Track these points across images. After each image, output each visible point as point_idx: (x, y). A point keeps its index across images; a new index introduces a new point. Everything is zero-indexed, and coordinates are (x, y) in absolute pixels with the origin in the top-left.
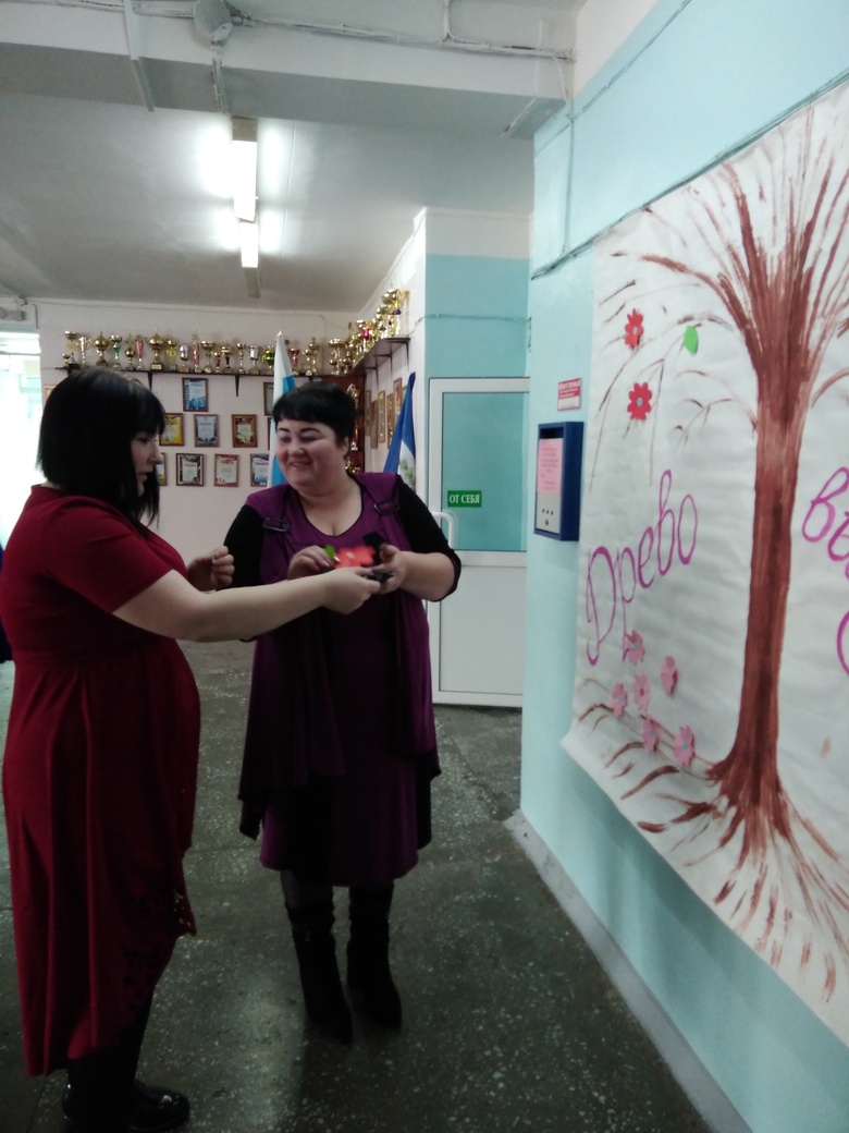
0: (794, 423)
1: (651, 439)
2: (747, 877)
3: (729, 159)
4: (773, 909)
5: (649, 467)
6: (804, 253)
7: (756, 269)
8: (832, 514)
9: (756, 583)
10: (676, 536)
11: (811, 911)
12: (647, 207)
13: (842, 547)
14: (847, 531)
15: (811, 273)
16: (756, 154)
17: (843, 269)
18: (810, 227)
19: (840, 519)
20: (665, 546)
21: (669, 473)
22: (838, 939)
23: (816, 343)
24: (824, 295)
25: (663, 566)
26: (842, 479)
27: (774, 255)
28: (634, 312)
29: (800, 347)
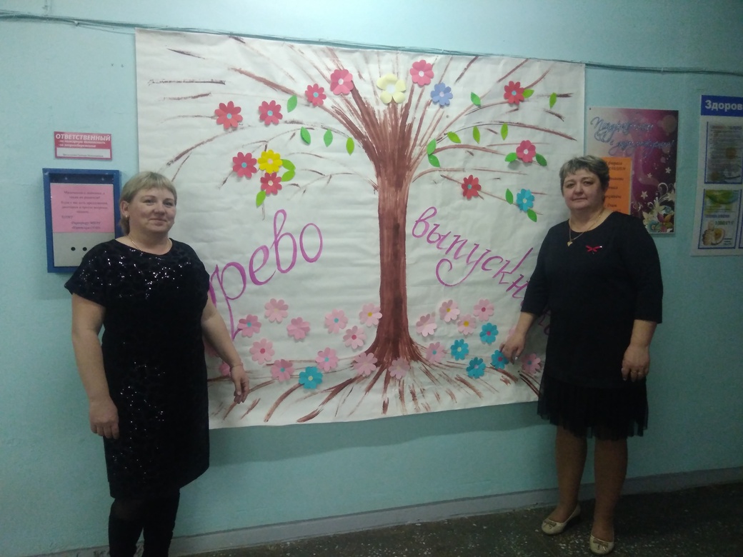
0: (403, 188)
1: (259, 190)
2: (393, 392)
3: (333, 47)
4: (413, 394)
5: (260, 208)
6: (405, 116)
7: (366, 113)
8: (427, 225)
9: (385, 261)
10: (298, 248)
11: (434, 380)
12: (236, 37)
13: (434, 237)
14: (437, 231)
15: (411, 126)
16: (357, 55)
17: (428, 129)
18: (408, 106)
19: (432, 227)
20: (286, 255)
21: (283, 212)
22: (449, 380)
23: (416, 156)
24: (420, 137)
25: (284, 268)
26: (432, 211)
27: (380, 110)
28: (231, 103)
29: (405, 157)
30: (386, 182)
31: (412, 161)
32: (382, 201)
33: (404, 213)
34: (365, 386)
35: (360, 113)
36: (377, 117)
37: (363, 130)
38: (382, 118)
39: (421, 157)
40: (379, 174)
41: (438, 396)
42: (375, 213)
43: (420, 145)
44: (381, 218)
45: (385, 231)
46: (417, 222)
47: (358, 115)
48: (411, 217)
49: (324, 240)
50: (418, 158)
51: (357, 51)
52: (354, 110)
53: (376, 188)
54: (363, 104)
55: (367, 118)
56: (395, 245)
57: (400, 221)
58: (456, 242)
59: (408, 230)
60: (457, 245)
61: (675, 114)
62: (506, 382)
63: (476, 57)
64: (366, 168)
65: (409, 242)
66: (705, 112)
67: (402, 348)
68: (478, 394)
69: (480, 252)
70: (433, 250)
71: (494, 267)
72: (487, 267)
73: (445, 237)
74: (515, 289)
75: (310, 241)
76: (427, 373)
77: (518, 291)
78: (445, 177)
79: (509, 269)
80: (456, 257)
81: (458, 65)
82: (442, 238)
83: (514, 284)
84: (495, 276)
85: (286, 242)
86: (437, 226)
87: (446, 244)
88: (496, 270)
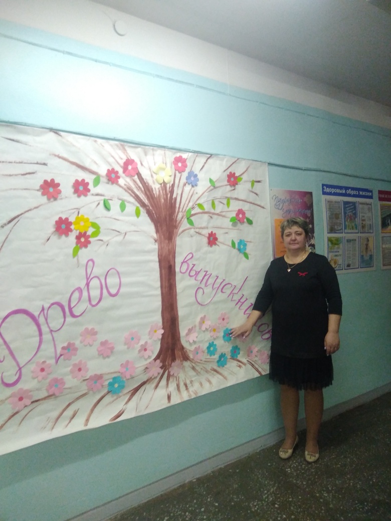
0: (173, 240)
1: (74, 245)
2: (172, 387)
3: (123, 143)
4: (186, 385)
5: (76, 258)
6: (172, 192)
7: (148, 190)
8: (188, 265)
9: (164, 292)
10: (103, 287)
11: (198, 373)
12: (56, 131)
13: (193, 273)
14: (194, 268)
15: (176, 199)
16: (139, 150)
17: (186, 201)
18: (173, 185)
19: (191, 266)
20: (95, 293)
21: (92, 260)
22: (207, 371)
23: (180, 219)
24: (181, 206)
25: (94, 303)
26: (191, 256)
27: (156, 188)
28: (53, 180)
29: (173, 219)
30: (162, 237)
31: (178, 222)
32: (160, 250)
33: (174, 257)
34: (154, 385)
35: (143, 189)
36: (154, 192)
37: (146, 201)
38: (158, 193)
39: (183, 220)
40: (157, 231)
41: (201, 384)
42: (155, 258)
43: (182, 211)
44: (160, 262)
45: (163, 271)
46: (182, 263)
47: (142, 190)
48: (179, 260)
49: (122, 280)
50: (181, 220)
51: (140, 147)
52: (139, 187)
53: (156, 241)
54: (145, 183)
55: (148, 193)
56: (169, 280)
57: (172, 263)
58: (205, 275)
59: (177, 269)
60: (206, 277)
61: (311, 194)
62: (240, 366)
63: (211, 156)
64: (148, 227)
65: (178, 277)
66: (324, 193)
67: (178, 353)
68: (225, 378)
69: (219, 281)
70: (192, 281)
71: (228, 290)
72: (224, 291)
73: (199, 272)
74: (240, 304)
75: (112, 281)
76: (193, 368)
77: (241, 305)
78: (197, 233)
79: (236, 291)
80: (206, 286)
81: (201, 160)
82: (197, 273)
83: (239, 301)
84: (228, 296)
85: (95, 283)
86: (194, 265)
87: (200, 277)
88: (229, 292)
